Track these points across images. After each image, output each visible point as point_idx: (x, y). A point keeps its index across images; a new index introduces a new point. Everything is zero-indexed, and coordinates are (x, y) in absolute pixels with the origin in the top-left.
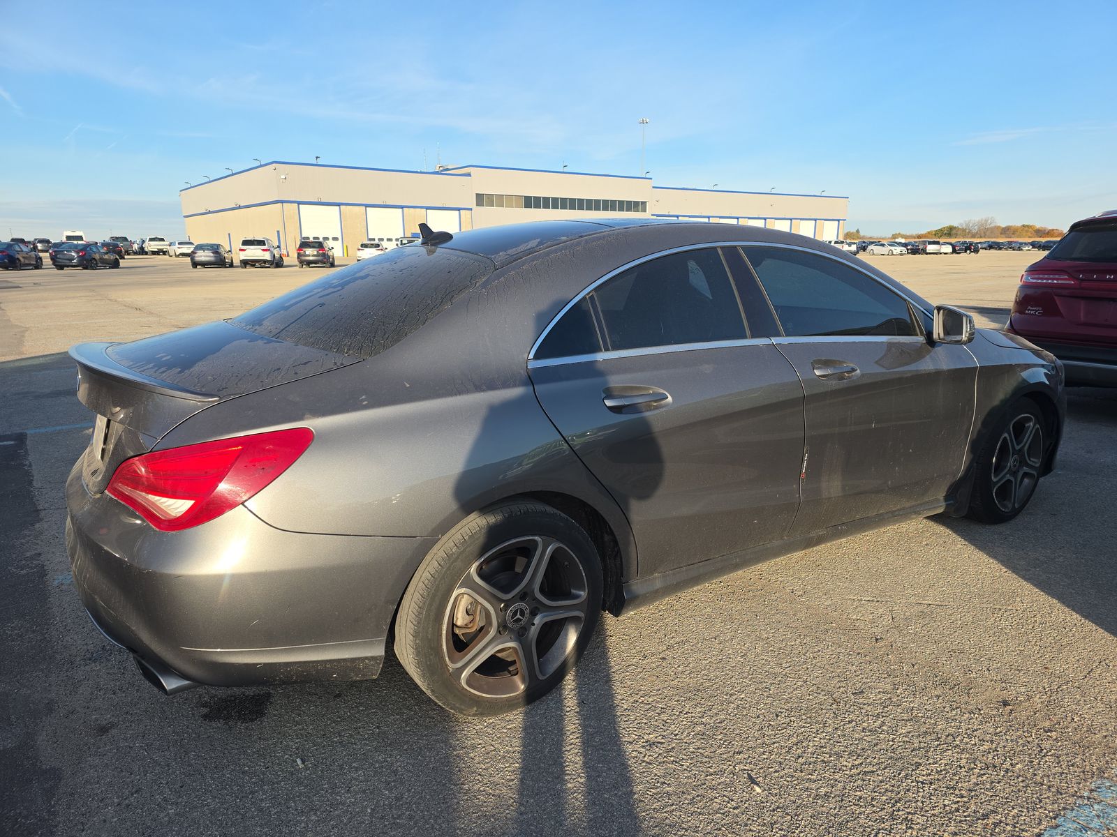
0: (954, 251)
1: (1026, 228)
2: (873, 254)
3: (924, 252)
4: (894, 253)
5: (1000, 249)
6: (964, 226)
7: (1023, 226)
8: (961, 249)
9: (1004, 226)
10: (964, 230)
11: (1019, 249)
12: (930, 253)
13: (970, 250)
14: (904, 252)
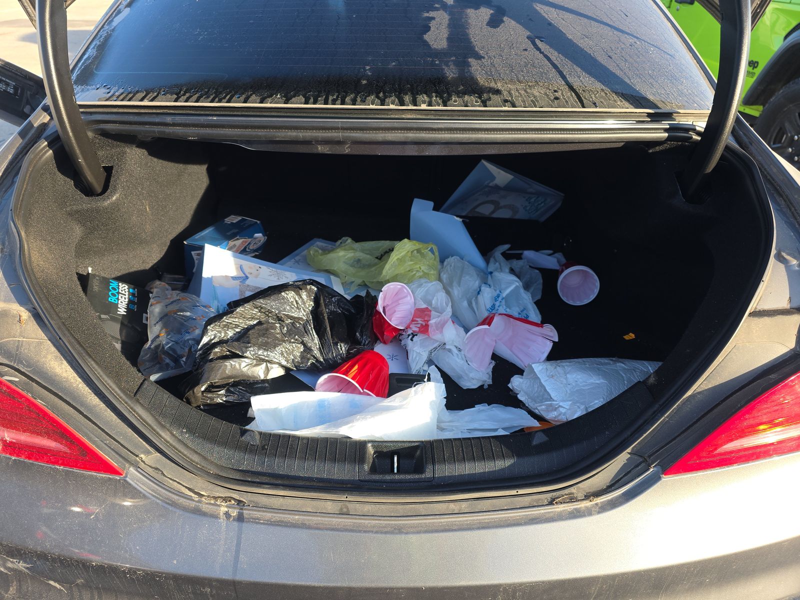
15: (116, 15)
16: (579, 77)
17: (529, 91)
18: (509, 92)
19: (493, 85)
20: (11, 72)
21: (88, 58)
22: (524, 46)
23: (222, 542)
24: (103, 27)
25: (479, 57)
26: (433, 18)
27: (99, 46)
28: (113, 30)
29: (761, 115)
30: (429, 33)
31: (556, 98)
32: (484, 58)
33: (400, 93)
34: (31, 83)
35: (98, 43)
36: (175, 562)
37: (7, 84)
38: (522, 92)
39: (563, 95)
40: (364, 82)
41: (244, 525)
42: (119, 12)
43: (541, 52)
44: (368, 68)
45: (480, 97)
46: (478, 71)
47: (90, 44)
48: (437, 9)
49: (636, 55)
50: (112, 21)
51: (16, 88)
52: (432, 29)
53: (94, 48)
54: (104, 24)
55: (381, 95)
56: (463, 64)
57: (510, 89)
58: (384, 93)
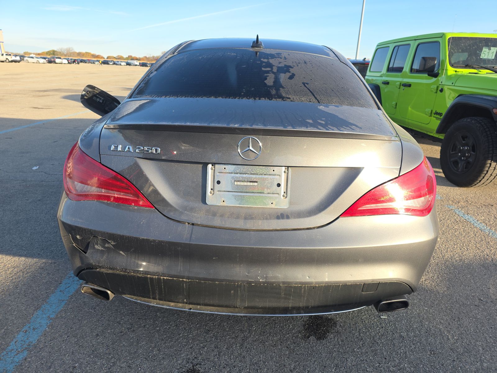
0: (69, 63)
1: (88, 54)
2: (29, 62)
3: (55, 62)
4: (40, 62)
5: (86, 63)
6: (60, 51)
7: (86, 52)
8: (71, 62)
9: (78, 52)
10: (60, 53)
11: (94, 63)
12: (57, 63)
13: (75, 62)
14: (45, 62)
15: (151, 74)
16: (319, 96)
17: (300, 98)
18: (293, 99)
19: (288, 96)
20: (103, 94)
21: (141, 87)
22: (300, 85)
23: (186, 231)
24: (145, 77)
25: (283, 88)
26: (269, 76)
27: (145, 83)
28: (150, 78)
29: (444, 138)
30: (267, 80)
31: (310, 101)
32: (285, 88)
33: (255, 97)
34: (110, 99)
35: (145, 82)
36: (170, 237)
37: (100, 99)
38: (298, 99)
39: (313, 101)
40: (243, 94)
41: (194, 226)
42: (152, 73)
43: (306, 87)
44: (244, 90)
45: (283, 99)
46: (283, 92)
47: (141, 83)
48: (270, 73)
49: (344, 90)
50: (149, 75)
51: (103, 101)
52: (268, 79)
53: (143, 84)
54: (146, 76)
55: (248, 97)
56: (277, 90)
57: (294, 98)
58: (249, 97)
